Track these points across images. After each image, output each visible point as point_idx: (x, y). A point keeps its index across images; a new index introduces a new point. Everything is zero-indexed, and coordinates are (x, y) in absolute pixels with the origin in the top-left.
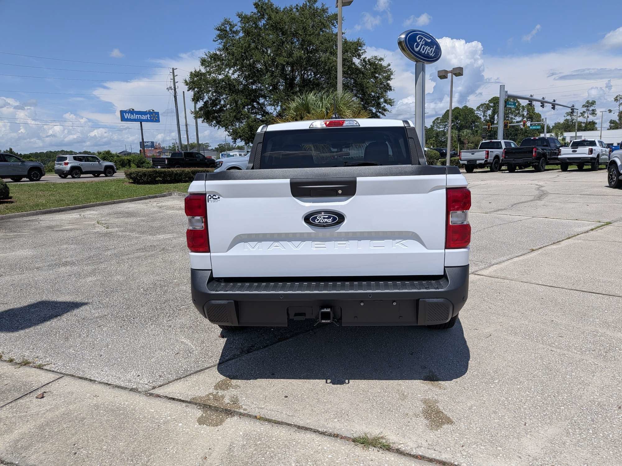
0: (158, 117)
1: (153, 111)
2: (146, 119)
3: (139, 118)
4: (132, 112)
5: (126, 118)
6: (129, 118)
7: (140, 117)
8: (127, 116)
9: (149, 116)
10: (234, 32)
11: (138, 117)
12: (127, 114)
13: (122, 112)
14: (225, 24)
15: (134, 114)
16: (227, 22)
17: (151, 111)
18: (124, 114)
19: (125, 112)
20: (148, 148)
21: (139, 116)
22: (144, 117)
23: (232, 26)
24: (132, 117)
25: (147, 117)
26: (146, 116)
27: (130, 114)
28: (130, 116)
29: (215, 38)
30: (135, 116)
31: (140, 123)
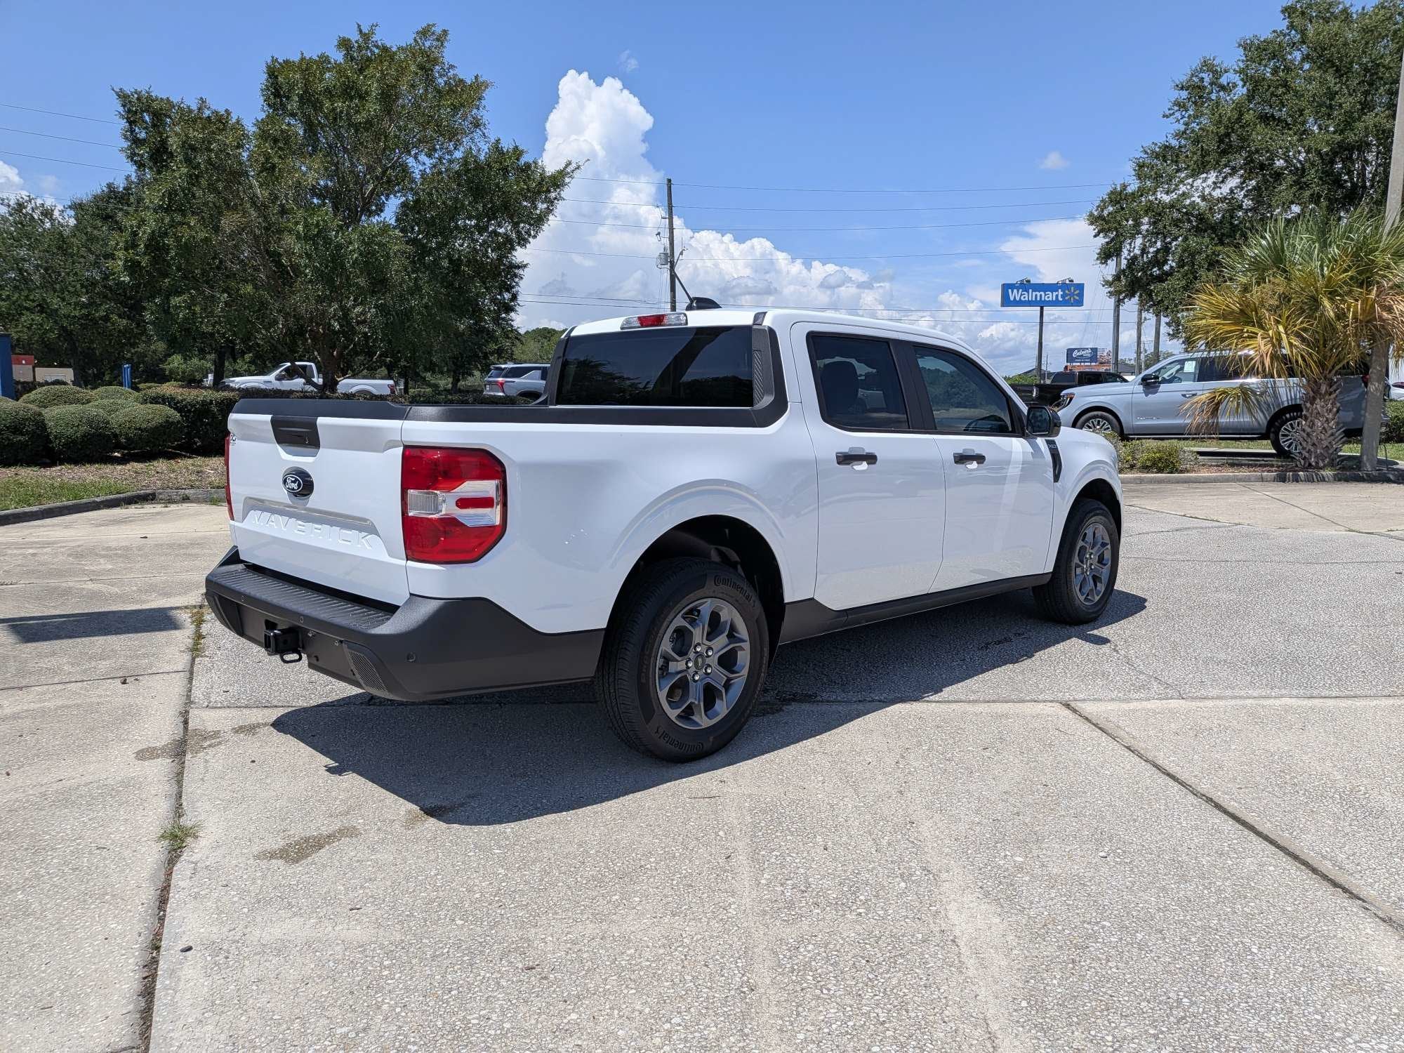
0: (1081, 295)
1: (1072, 281)
2: (1054, 299)
3: (1038, 299)
4: (1025, 285)
5: (1012, 299)
6: (1018, 299)
7: (1041, 295)
8: (1014, 295)
9: (1060, 293)
10: (1223, 88)
11: (1036, 295)
12: (1015, 291)
13: (1006, 288)
14: (1202, 71)
15: (1030, 291)
16: (1208, 66)
17: (1067, 282)
18: (1010, 291)
19: (1012, 286)
20: (1084, 362)
21: (1038, 294)
22: (1051, 296)
23: (1217, 74)
24: (1025, 297)
25: (1057, 296)
26: (1055, 294)
27: (1020, 290)
28: (1021, 295)
29: (1169, 109)
30: (1032, 295)
31: (1039, 308)
